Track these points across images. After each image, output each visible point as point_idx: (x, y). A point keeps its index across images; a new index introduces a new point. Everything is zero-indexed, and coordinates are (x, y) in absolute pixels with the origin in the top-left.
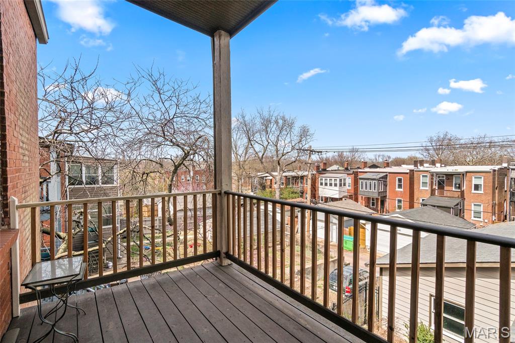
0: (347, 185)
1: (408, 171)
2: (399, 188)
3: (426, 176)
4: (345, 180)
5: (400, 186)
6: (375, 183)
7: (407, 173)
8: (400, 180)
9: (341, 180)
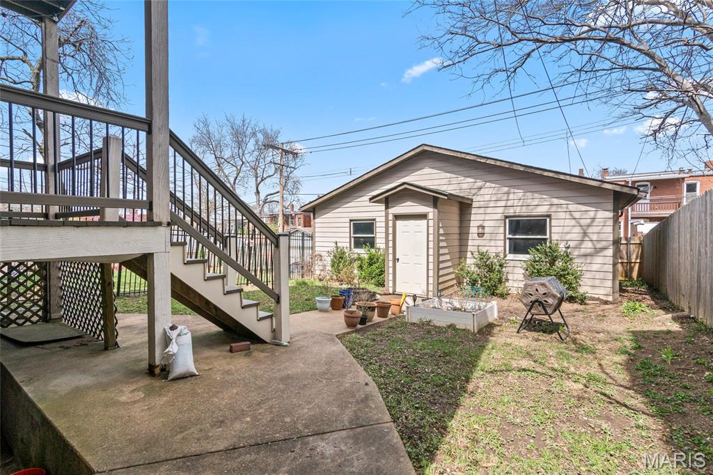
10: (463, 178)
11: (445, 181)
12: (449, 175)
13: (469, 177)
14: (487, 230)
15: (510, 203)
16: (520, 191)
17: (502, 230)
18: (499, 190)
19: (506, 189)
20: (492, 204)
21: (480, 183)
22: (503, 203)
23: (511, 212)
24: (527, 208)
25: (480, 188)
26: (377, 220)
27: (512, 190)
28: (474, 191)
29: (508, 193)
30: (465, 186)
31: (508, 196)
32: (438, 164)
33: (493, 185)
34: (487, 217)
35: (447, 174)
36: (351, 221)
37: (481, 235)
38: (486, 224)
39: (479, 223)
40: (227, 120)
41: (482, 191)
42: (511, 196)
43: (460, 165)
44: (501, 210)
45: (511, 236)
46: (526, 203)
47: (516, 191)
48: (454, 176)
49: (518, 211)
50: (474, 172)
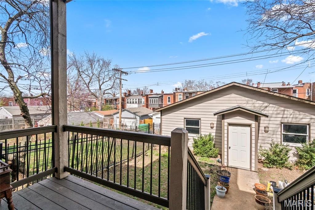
0: (142, 103)
1: (173, 93)
2: (168, 102)
3: (181, 95)
4: (141, 99)
5: (169, 101)
6: (157, 99)
7: (172, 94)
8: (169, 98)
9: (139, 100)
10: (256, 101)
11: (245, 102)
12: (247, 99)
13: (259, 100)
14: (270, 129)
15: (285, 116)
16: (291, 110)
17: (280, 130)
18: (278, 108)
19: (283, 108)
20: (274, 116)
21: (266, 104)
22: (281, 116)
23: (286, 121)
24: (295, 120)
25: (266, 107)
26: (201, 119)
27: (286, 109)
28: (262, 108)
29: (284, 111)
30: (257, 105)
31: (284, 112)
32: (240, 92)
33: (275, 106)
34: (271, 122)
35: (246, 98)
36: (185, 118)
37: (266, 132)
38: (270, 126)
39: (265, 125)
40: (85, 53)
41: (267, 108)
42: (286, 112)
43: (254, 94)
44: (280, 119)
45: (285, 133)
46: (295, 116)
47: (288, 110)
48: (250, 99)
49: (290, 120)
50: (262, 98)
